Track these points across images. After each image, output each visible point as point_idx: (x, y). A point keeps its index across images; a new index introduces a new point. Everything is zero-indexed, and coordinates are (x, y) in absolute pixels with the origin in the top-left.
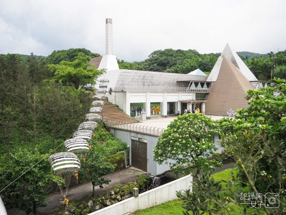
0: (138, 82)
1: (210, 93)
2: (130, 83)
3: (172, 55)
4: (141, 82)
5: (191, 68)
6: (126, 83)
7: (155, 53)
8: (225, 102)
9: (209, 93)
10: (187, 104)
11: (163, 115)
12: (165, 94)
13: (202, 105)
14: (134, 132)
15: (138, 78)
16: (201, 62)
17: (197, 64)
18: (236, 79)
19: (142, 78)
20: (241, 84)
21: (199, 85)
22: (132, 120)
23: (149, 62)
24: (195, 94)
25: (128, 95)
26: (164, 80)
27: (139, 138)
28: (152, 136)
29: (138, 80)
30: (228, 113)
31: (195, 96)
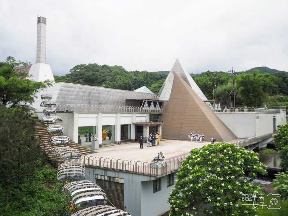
0: (82, 100)
1: (164, 114)
2: (73, 100)
3: (97, 71)
4: (87, 100)
5: (124, 86)
6: (69, 101)
7: (77, 67)
8: (182, 124)
9: (162, 114)
10: (144, 128)
11: (115, 141)
12: (119, 115)
13: (158, 128)
14: (100, 168)
15: (82, 94)
16: (136, 79)
17: (131, 81)
18: (192, 98)
19: (88, 94)
20: (198, 104)
21: (152, 105)
22: (83, 149)
23: (74, 77)
24: (149, 115)
25: (76, 116)
26: (112, 98)
27: (110, 177)
28: (132, 174)
29: (83, 97)
30: (190, 137)
31: (149, 117)
